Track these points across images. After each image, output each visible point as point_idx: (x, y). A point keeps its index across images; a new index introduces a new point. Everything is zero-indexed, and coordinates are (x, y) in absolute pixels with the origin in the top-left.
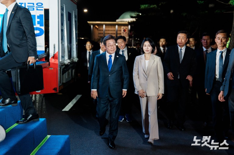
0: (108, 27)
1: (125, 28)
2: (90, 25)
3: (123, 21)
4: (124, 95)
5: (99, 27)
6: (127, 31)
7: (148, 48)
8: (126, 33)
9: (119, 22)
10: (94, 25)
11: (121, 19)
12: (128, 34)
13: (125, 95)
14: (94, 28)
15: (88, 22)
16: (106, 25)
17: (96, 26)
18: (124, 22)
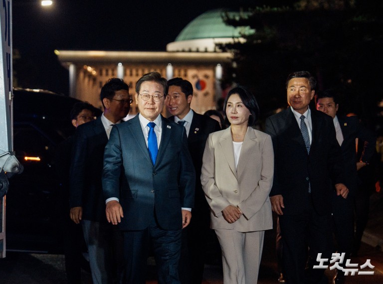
0: (134, 72)
1: (201, 74)
2: (64, 64)
3: (194, 49)
4: (186, 222)
5: (101, 74)
6: (209, 88)
7: (235, 110)
8: (206, 94)
9: (178, 51)
10: (80, 64)
11: (184, 39)
12: (214, 97)
13: (188, 221)
14: (82, 75)
15: (57, 52)
16: (127, 63)
17: (89, 69)
18: (198, 51)
